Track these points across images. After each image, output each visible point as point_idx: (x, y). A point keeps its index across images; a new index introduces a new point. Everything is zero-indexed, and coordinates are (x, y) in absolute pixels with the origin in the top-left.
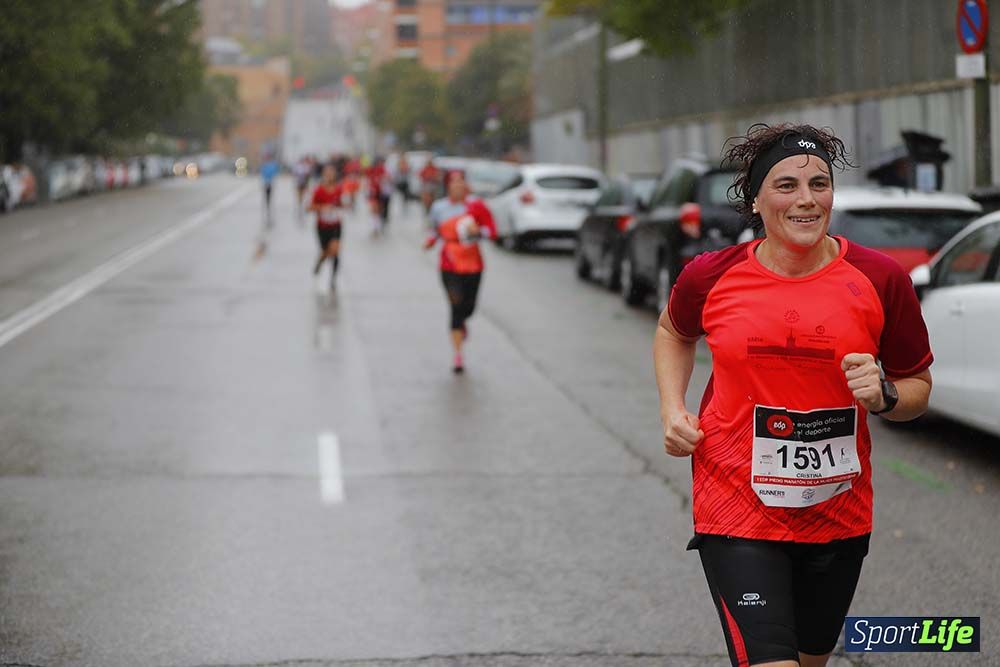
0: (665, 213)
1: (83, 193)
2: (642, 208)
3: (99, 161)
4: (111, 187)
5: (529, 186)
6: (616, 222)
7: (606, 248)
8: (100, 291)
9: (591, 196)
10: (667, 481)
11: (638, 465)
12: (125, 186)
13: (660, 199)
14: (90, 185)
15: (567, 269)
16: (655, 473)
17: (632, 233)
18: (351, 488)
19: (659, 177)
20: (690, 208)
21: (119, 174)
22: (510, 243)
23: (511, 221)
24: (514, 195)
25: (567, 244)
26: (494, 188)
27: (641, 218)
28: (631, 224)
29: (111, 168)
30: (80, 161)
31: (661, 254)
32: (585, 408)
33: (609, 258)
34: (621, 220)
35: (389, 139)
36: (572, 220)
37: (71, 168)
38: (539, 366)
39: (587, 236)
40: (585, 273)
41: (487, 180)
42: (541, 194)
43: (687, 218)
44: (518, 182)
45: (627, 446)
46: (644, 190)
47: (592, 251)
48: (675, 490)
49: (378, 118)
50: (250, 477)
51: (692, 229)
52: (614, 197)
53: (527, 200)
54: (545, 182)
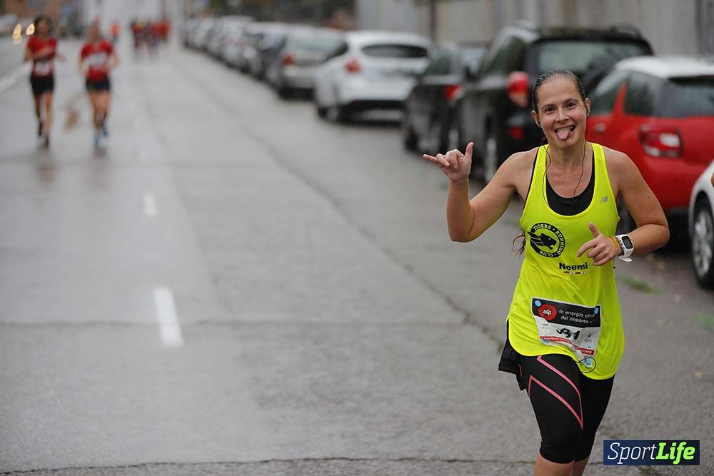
0: (493, 82)
2: (470, 76)
5: (355, 54)
6: (444, 92)
7: (434, 118)
9: (419, 65)
10: (485, 330)
11: (459, 318)
13: (489, 68)
15: (393, 141)
16: (474, 323)
17: (460, 102)
18: (186, 332)
19: (488, 45)
20: (518, 77)
22: (334, 114)
23: (336, 90)
24: (339, 64)
25: (394, 115)
26: (319, 56)
27: (470, 86)
28: (458, 94)
31: (489, 124)
32: (409, 269)
33: (437, 129)
34: (450, 89)
36: (399, 90)
38: (365, 232)
39: (414, 105)
40: (412, 144)
41: (311, 48)
42: (366, 62)
43: (515, 88)
44: (343, 50)
45: (449, 301)
46: (472, 58)
47: (419, 122)
48: (492, 338)
50: (91, 325)
51: (520, 98)
52: (442, 67)
53: (352, 68)
54: (370, 50)
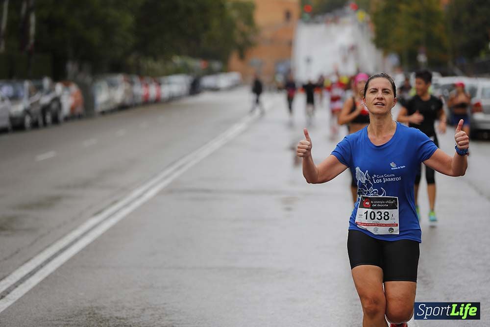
1: (123, 107)
3: (136, 79)
4: (147, 102)
8: (169, 191)
12: (158, 101)
14: (128, 101)
21: (153, 91)
29: (147, 85)
30: (120, 78)
35: (393, 60)
37: (112, 85)
49: (382, 42)
